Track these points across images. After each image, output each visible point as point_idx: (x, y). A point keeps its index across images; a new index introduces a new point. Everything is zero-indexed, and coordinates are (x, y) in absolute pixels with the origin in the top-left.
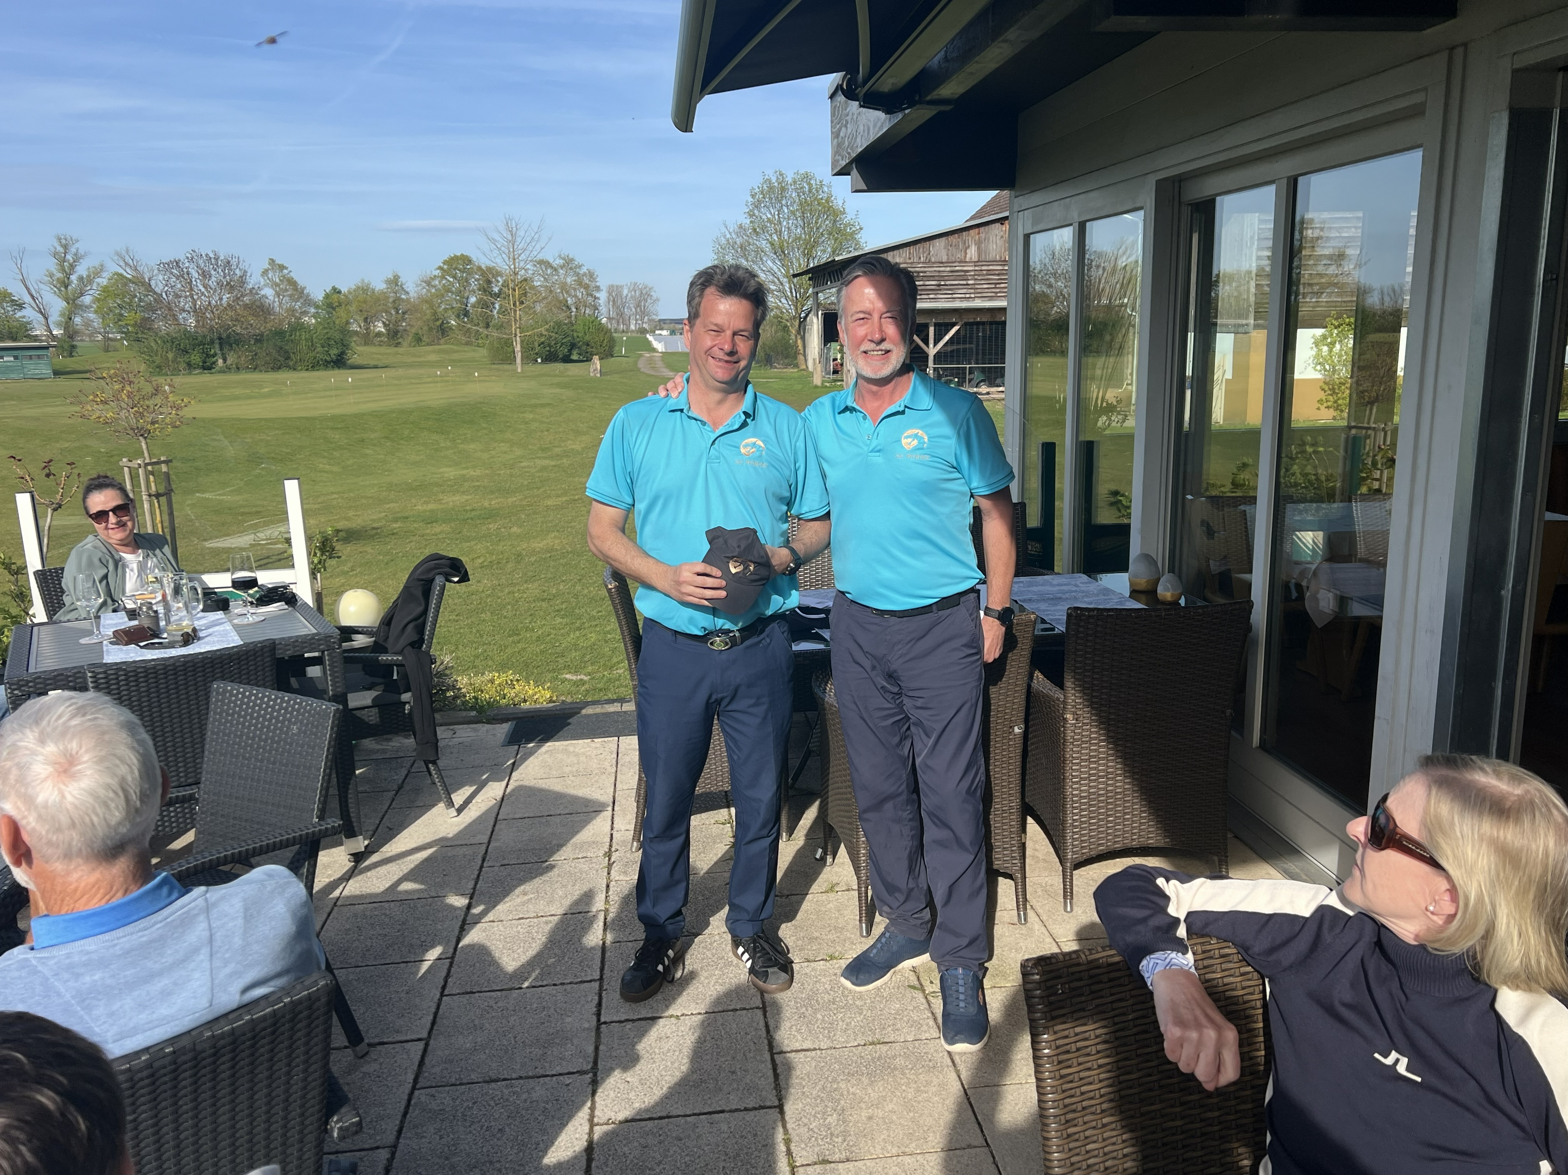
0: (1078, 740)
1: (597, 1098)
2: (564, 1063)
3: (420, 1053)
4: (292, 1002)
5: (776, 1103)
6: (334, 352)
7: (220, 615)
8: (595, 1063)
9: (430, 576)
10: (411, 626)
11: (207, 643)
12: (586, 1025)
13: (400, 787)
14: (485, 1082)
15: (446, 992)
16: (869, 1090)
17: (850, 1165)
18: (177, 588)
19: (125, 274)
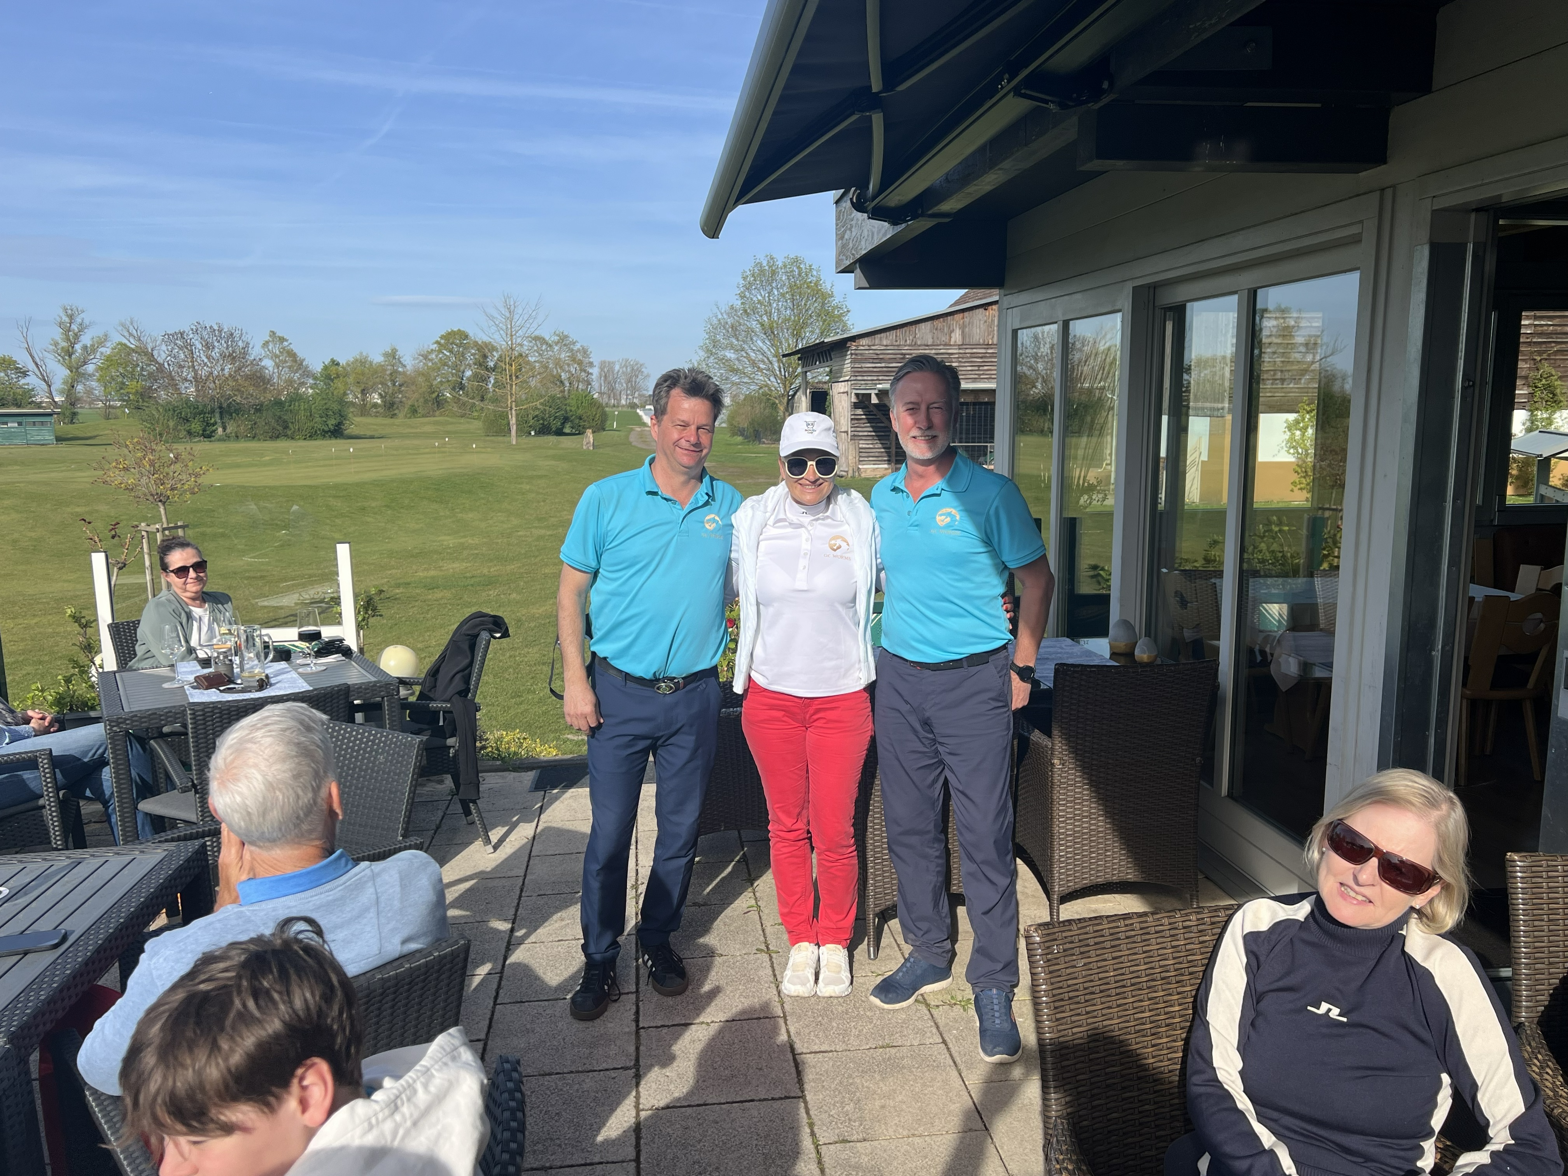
0: (1064, 783)
1: (640, 1089)
2: (610, 1061)
4: (439, 956)
5: (800, 1094)
6: (332, 422)
7: (283, 665)
8: (637, 1060)
9: (476, 631)
10: (459, 676)
11: (280, 689)
12: (627, 1030)
13: (438, 827)
14: (541, 1075)
15: (498, 1001)
16: (881, 1084)
17: (867, 1144)
18: (250, 639)
19: (129, 344)
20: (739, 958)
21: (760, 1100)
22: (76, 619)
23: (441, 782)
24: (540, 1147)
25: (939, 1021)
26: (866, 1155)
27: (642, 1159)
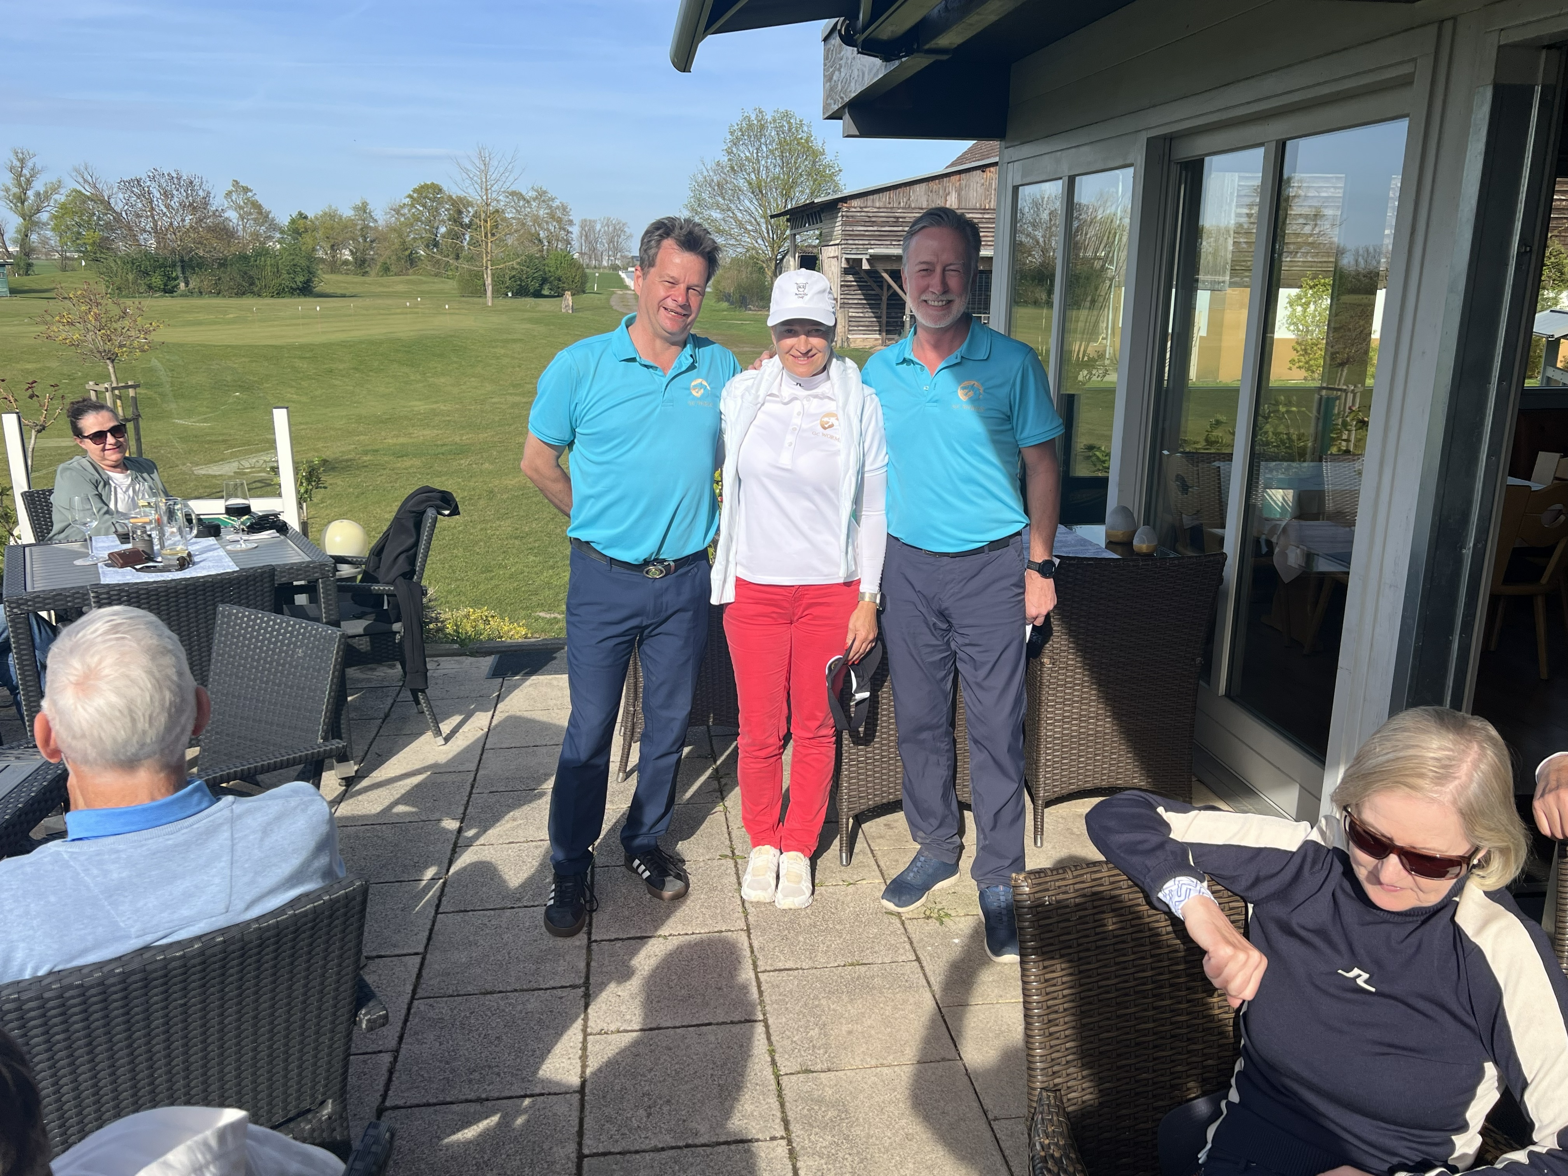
0: (1054, 683)
1: (589, 1011)
2: (557, 978)
3: (418, 966)
4: (331, 900)
5: (761, 1017)
6: (300, 279)
7: (212, 540)
8: (587, 977)
10: (403, 557)
11: (204, 568)
13: (387, 716)
14: (481, 994)
15: (441, 910)
16: (849, 1007)
17: (832, 1074)
18: (171, 514)
19: (84, 191)
20: (702, 864)
21: (717, 1024)
23: (393, 667)
24: (476, 1076)
25: (913, 936)
26: (830, 1087)
27: (587, 1091)
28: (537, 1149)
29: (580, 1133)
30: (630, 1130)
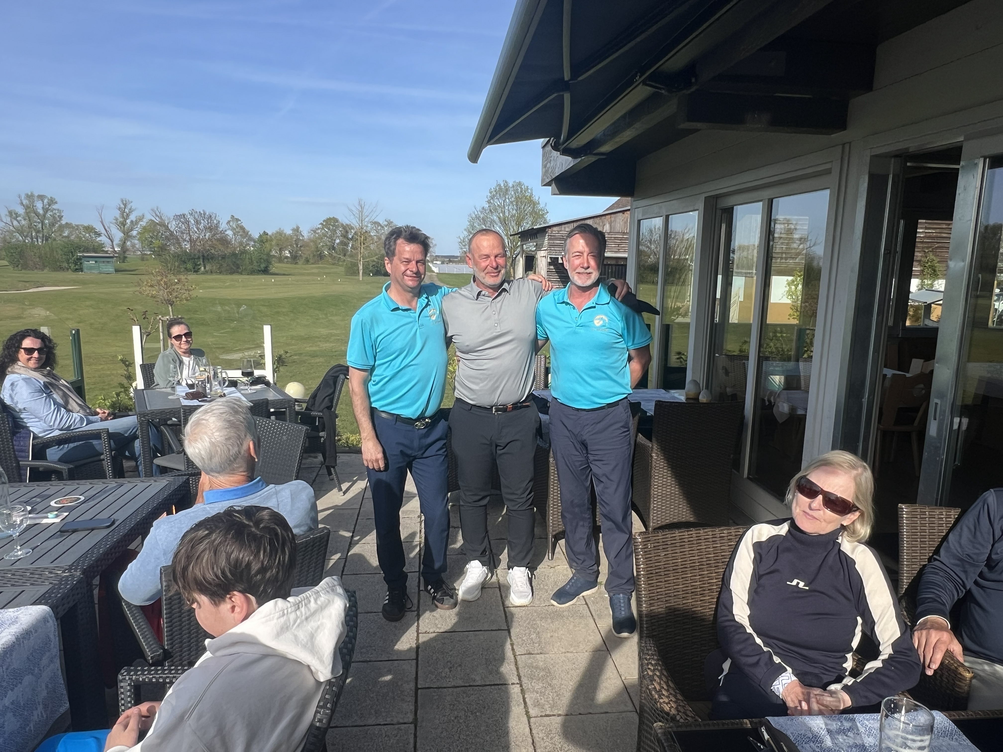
0: (657, 467)
1: (420, 622)
4: (313, 537)
5: (506, 628)
6: (263, 266)
7: (233, 389)
9: (337, 374)
10: (327, 398)
12: (414, 591)
13: (314, 481)
15: (344, 574)
16: (551, 625)
17: (542, 656)
18: (215, 374)
19: (155, 220)
21: (484, 631)
22: (123, 361)
23: (316, 457)
24: (364, 650)
26: (541, 661)
27: (419, 659)
28: (395, 685)
29: (416, 678)
30: (441, 678)
